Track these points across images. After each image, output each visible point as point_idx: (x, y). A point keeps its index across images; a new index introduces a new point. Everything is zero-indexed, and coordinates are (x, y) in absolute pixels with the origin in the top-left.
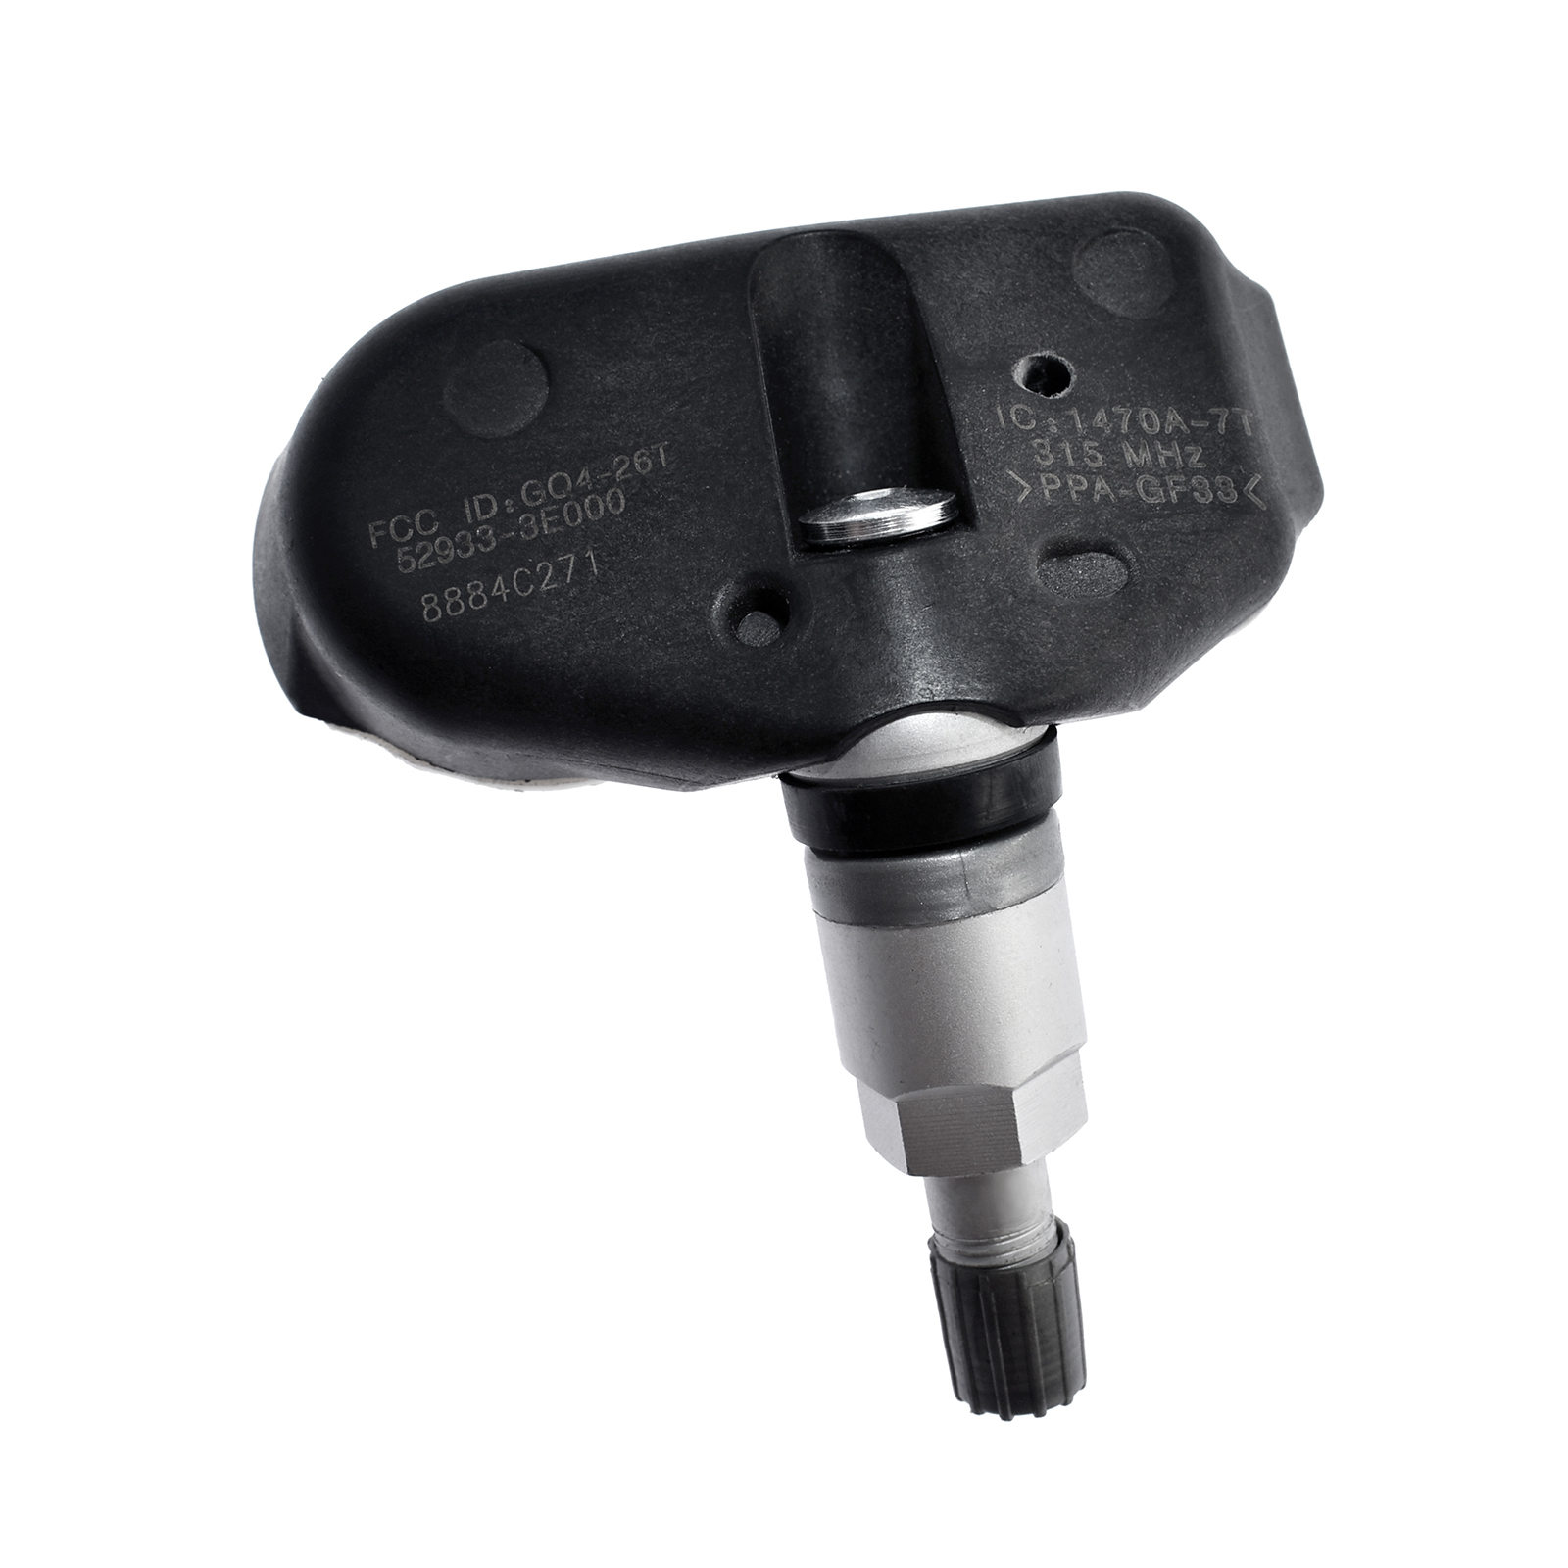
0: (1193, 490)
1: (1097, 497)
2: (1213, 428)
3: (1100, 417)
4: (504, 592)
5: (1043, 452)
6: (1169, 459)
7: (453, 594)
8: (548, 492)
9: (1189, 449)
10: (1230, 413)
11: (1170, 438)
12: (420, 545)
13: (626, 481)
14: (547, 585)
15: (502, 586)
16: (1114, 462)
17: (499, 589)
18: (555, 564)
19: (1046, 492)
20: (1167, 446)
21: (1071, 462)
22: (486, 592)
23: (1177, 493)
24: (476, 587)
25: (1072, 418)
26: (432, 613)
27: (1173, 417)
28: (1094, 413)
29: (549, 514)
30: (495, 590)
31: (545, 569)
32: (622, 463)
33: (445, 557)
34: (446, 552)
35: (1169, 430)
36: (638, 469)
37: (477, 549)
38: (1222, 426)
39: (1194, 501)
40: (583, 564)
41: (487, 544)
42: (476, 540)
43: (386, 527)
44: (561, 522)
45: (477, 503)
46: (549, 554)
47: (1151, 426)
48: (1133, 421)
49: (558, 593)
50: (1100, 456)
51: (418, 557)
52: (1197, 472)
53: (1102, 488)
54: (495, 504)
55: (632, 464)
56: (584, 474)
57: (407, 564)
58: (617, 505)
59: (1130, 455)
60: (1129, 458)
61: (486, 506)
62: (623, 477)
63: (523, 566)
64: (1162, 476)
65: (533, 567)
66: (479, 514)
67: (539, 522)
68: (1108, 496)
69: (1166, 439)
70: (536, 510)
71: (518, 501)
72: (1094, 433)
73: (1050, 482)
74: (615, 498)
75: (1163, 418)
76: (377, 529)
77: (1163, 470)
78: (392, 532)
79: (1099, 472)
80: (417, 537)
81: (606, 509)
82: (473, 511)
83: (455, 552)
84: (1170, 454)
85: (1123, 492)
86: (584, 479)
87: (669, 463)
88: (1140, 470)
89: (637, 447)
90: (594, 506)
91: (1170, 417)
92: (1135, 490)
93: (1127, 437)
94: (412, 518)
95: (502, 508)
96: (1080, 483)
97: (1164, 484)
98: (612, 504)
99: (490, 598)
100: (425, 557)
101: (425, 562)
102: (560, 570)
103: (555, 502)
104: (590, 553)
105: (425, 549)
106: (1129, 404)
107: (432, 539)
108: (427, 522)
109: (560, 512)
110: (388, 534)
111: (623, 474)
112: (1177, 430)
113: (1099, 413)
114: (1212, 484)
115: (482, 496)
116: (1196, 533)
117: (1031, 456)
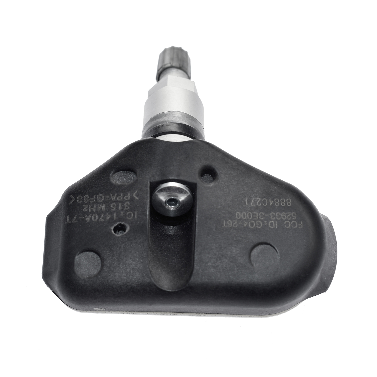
0: (88, 199)
1: (116, 195)
2: (78, 216)
3: (108, 218)
4: (270, 201)
5: (127, 206)
6: (93, 207)
7: (283, 204)
8: (255, 223)
9: (86, 210)
10: (71, 222)
11: (91, 213)
12: (290, 219)
13: (235, 220)
14: (259, 199)
15: (270, 203)
16: (108, 205)
17: (271, 202)
18: (256, 204)
19: (129, 194)
20: (92, 211)
21: (120, 204)
22: (274, 202)
23: (93, 197)
24: (277, 204)
25: (116, 217)
26: (289, 201)
27: (88, 219)
28: (110, 219)
29: (256, 217)
30: (272, 202)
31: (259, 203)
32: (235, 225)
33: (284, 214)
34: (283, 215)
35: (90, 216)
36: (231, 222)
37: (275, 214)
38: (75, 217)
39: (89, 196)
40: (249, 202)
41: (273, 214)
42: (275, 216)
43: (298, 226)
44: (253, 214)
45: (274, 226)
46: (257, 207)
47: (95, 216)
48: (99, 217)
49: (257, 197)
50: (112, 206)
51: (291, 215)
52: (86, 204)
53: (113, 198)
54: (269, 224)
55: (233, 224)
56: (245, 225)
57: (294, 215)
58: (238, 214)
59: (103, 207)
60: (104, 206)
61: (272, 224)
62: (235, 221)
63: (264, 206)
64: (96, 202)
65: (262, 205)
66: (274, 223)
67: (259, 217)
68: (113, 195)
69: (92, 212)
70: (259, 219)
71: (263, 223)
72: (111, 213)
73: (127, 198)
74: (238, 216)
75: (91, 219)
76: (300, 226)
77: (95, 204)
78: (296, 224)
79: (113, 202)
80: (290, 221)
81: (241, 214)
82: (275, 224)
83: (281, 214)
84: (92, 208)
85: (108, 197)
86: (245, 224)
87: (223, 221)
88: (102, 203)
89: (231, 228)
90: (244, 216)
91: (89, 219)
92: (105, 197)
93: (103, 213)
94: (291, 227)
95: (268, 223)
96: (119, 198)
97: (96, 200)
98: (239, 215)
99: (274, 200)
100: (289, 215)
101: (289, 214)
102: (255, 202)
103: (254, 220)
104: (247, 204)
105: (289, 217)
106: (100, 222)
107: (286, 220)
108: (287, 224)
109: (253, 217)
110: (298, 224)
111: (235, 222)
112: (88, 215)
113: (108, 219)
114: (83, 201)
115: (272, 227)
116: (92, 187)
117: (130, 204)
